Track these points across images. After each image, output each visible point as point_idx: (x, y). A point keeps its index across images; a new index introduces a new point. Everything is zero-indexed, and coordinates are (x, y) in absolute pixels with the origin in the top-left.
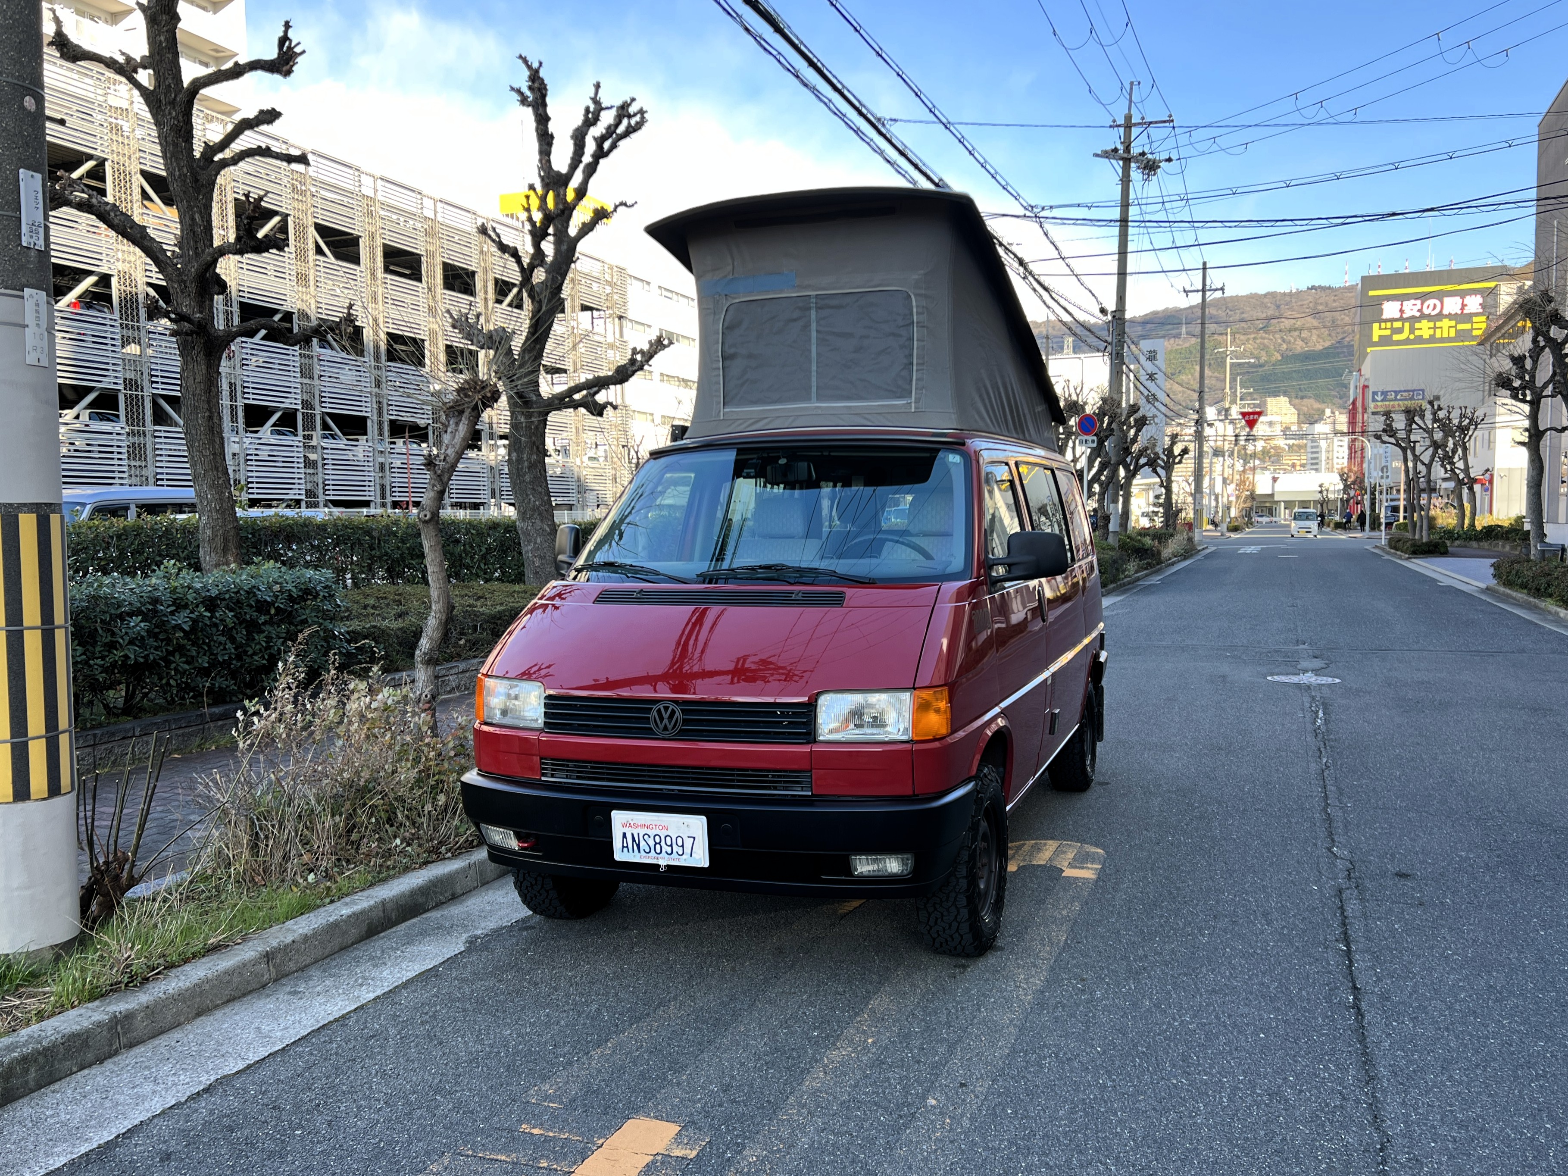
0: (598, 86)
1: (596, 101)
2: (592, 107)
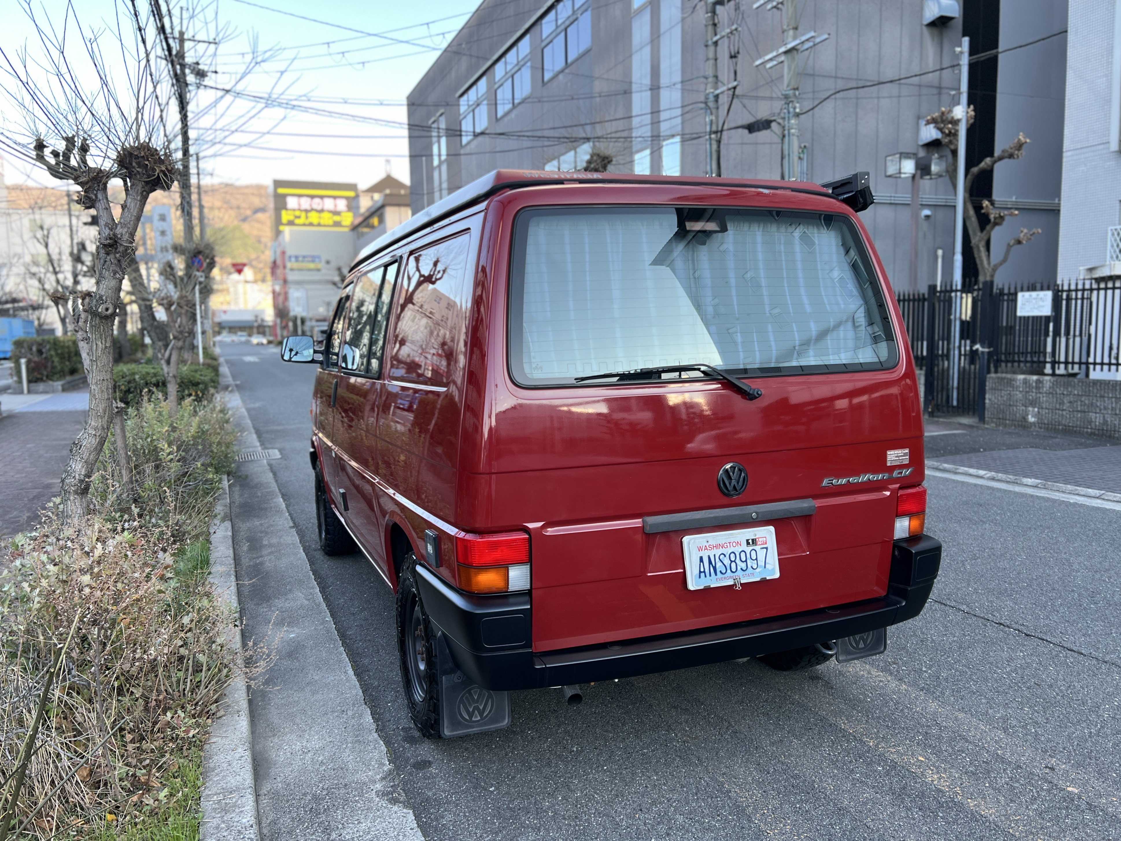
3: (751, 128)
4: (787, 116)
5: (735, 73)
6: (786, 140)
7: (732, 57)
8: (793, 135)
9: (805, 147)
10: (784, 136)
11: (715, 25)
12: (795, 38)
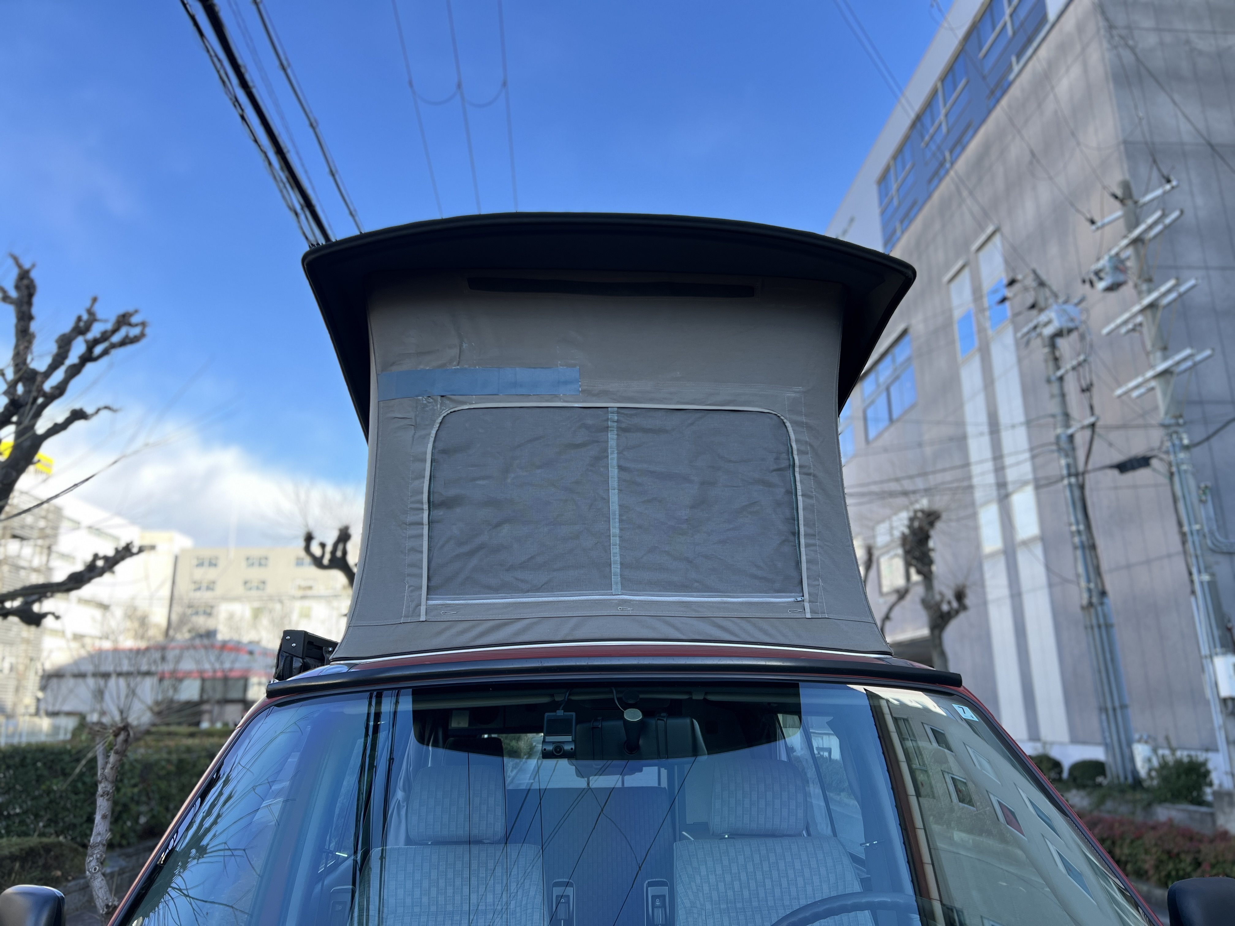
0: (95, 300)
1: (90, 312)
2: (85, 317)
3: (1123, 467)
4: (1171, 449)
5: (1092, 408)
6: (1176, 479)
7: (1083, 391)
8: (1186, 471)
9: (1206, 487)
10: (1172, 474)
11: (1056, 359)
12: (1165, 358)
